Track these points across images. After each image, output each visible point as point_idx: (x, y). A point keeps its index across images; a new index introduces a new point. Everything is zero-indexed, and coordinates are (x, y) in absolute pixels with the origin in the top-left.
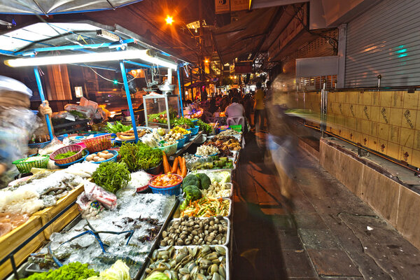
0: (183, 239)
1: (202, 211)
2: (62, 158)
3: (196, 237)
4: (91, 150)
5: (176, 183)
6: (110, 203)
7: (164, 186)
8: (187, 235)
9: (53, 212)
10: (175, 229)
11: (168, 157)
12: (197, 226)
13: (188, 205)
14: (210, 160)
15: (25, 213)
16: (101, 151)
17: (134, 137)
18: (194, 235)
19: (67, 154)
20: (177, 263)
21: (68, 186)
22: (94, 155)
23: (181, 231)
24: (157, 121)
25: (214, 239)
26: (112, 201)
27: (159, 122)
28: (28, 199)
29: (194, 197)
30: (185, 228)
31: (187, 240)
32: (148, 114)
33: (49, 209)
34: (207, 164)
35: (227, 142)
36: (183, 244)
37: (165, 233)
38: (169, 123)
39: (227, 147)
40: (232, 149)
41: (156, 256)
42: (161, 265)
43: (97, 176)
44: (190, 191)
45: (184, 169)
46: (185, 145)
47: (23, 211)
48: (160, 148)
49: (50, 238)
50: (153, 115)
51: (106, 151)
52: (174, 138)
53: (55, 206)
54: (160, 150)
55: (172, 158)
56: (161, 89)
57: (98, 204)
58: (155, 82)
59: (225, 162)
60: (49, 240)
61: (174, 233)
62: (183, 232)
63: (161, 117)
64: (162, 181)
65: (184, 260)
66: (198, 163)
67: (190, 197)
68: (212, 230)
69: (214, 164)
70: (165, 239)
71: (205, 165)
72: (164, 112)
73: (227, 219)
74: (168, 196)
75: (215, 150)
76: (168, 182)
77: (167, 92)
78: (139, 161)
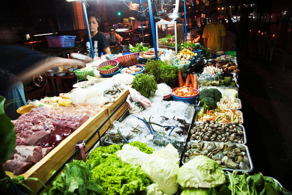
0: (209, 136)
1: (219, 118)
2: (105, 70)
3: (220, 136)
4: (123, 65)
5: (193, 95)
6: (148, 105)
7: (185, 96)
8: (212, 134)
9: (114, 106)
10: (201, 129)
11: (182, 74)
12: (219, 128)
13: (205, 112)
14: (217, 79)
15: (98, 105)
16: (131, 66)
17: (155, 56)
18: (217, 135)
19: (107, 67)
20: (209, 152)
21: (118, 90)
22: (126, 68)
23: (207, 131)
24: (167, 45)
25: (234, 139)
26: (149, 103)
27: (168, 45)
28: (98, 95)
29: (211, 107)
30: (210, 129)
31: (212, 137)
32: (159, 38)
33: (112, 104)
34: (215, 82)
35: (226, 66)
36: (209, 140)
37: (192, 131)
38: (176, 46)
39: (227, 69)
40: (232, 71)
41: (190, 145)
42: (197, 152)
43: (135, 84)
44: (208, 102)
45: (195, 85)
46: (193, 65)
47: (97, 103)
48: (176, 65)
49: (114, 124)
50: (163, 39)
51: (135, 66)
52: (186, 58)
53: (114, 102)
54: (177, 68)
55: (184, 75)
56: (170, 17)
57: (139, 104)
58: (163, 11)
59: (230, 82)
60: (113, 125)
61: (200, 131)
62: (209, 131)
63: (169, 41)
64: (182, 92)
65: (214, 151)
66: (206, 81)
67: (207, 106)
68: (232, 133)
69: (220, 82)
70: (193, 135)
71: (213, 83)
72: (173, 37)
73: (242, 126)
74: (189, 104)
75: (220, 71)
76: (187, 93)
77: (175, 19)
78: (162, 75)
